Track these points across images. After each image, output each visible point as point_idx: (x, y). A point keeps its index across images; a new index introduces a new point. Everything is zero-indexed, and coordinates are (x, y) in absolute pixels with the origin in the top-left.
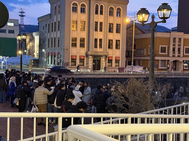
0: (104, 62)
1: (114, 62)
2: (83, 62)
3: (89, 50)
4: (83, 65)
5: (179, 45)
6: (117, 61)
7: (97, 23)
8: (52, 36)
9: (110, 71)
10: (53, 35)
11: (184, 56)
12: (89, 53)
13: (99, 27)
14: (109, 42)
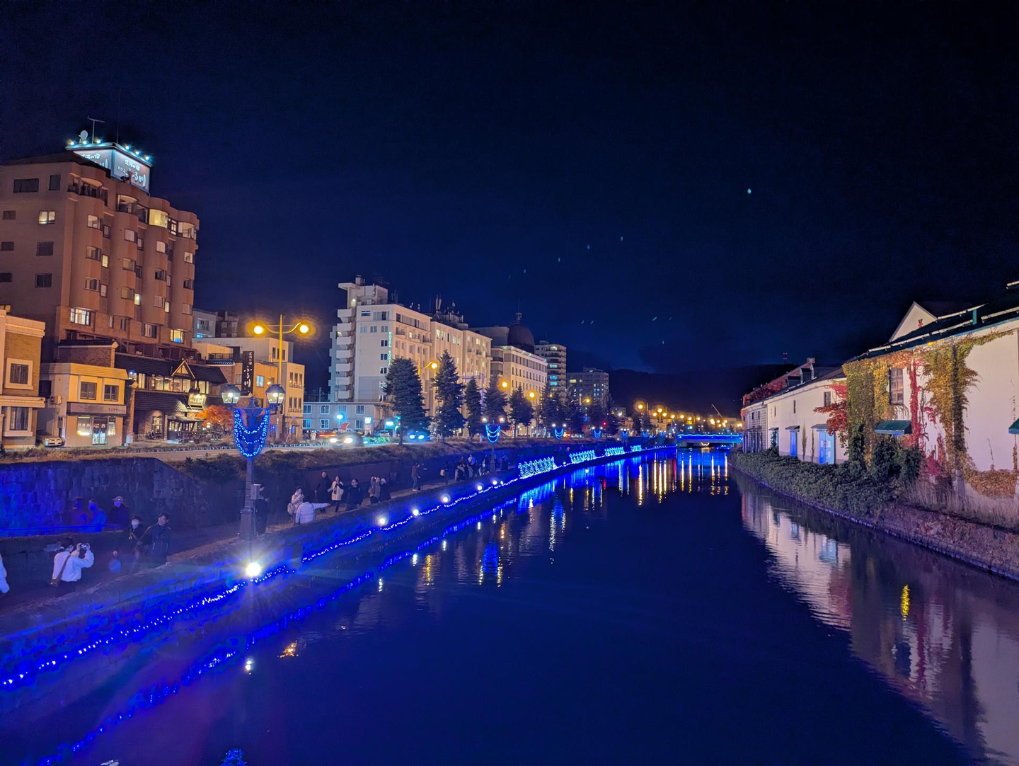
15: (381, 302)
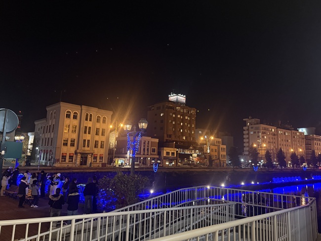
0: (90, 159)
1: (98, 158)
2: (72, 159)
3: (78, 149)
4: (72, 161)
5: (148, 146)
6: (101, 158)
7: (86, 127)
8: (46, 137)
9: (95, 165)
10: (47, 135)
11: (151, 154)
12: (78, 151)
13: (87, 130)
14: (96, 143)
15: (257, 124)
